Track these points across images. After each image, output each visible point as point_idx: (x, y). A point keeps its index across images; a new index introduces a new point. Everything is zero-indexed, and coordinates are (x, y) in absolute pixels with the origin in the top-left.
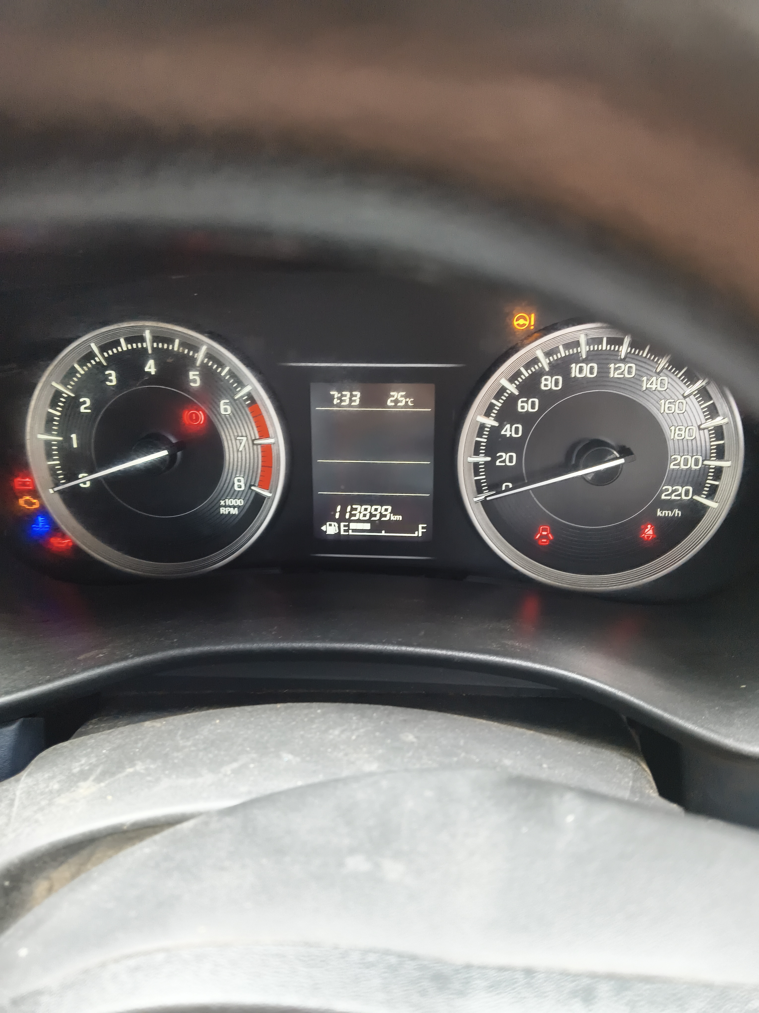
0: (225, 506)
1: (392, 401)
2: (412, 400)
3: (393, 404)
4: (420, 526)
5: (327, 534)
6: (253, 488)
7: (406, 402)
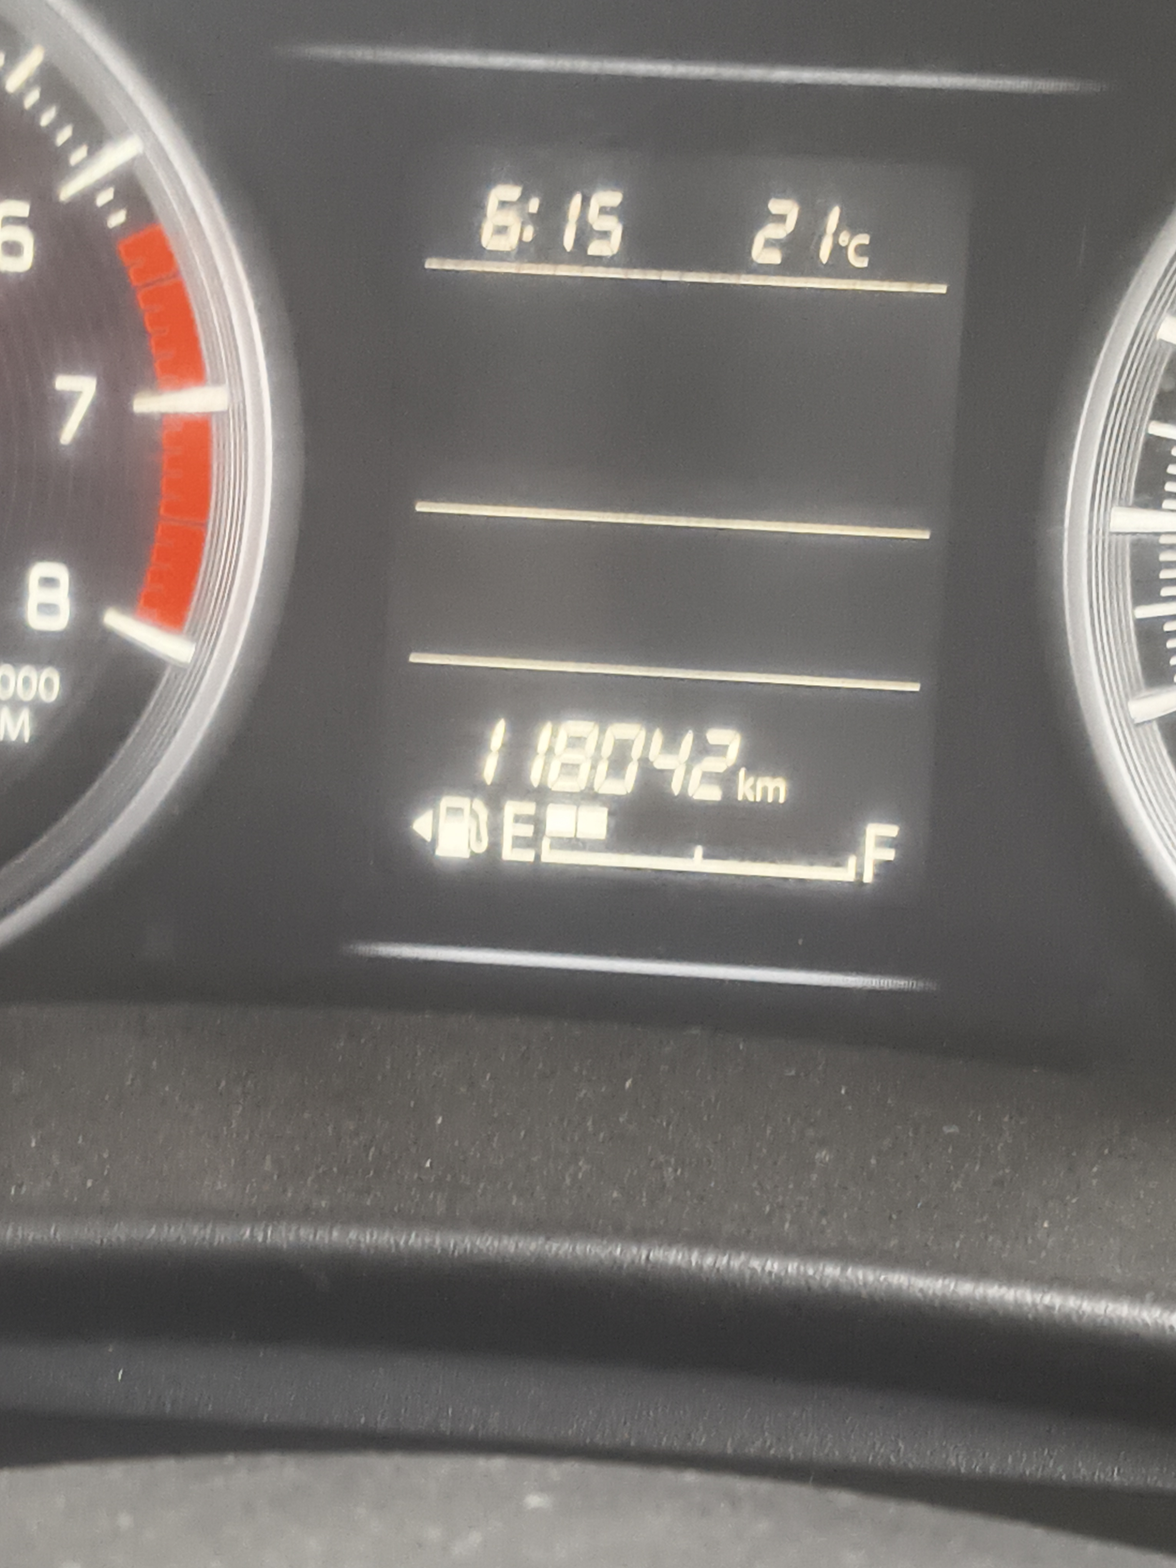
1: (770, 243)
2: (867, 240)
3: (775, 257)
4: (872, 832)
5: (438, 851)
6: (109, 618)
7: (838, 251)
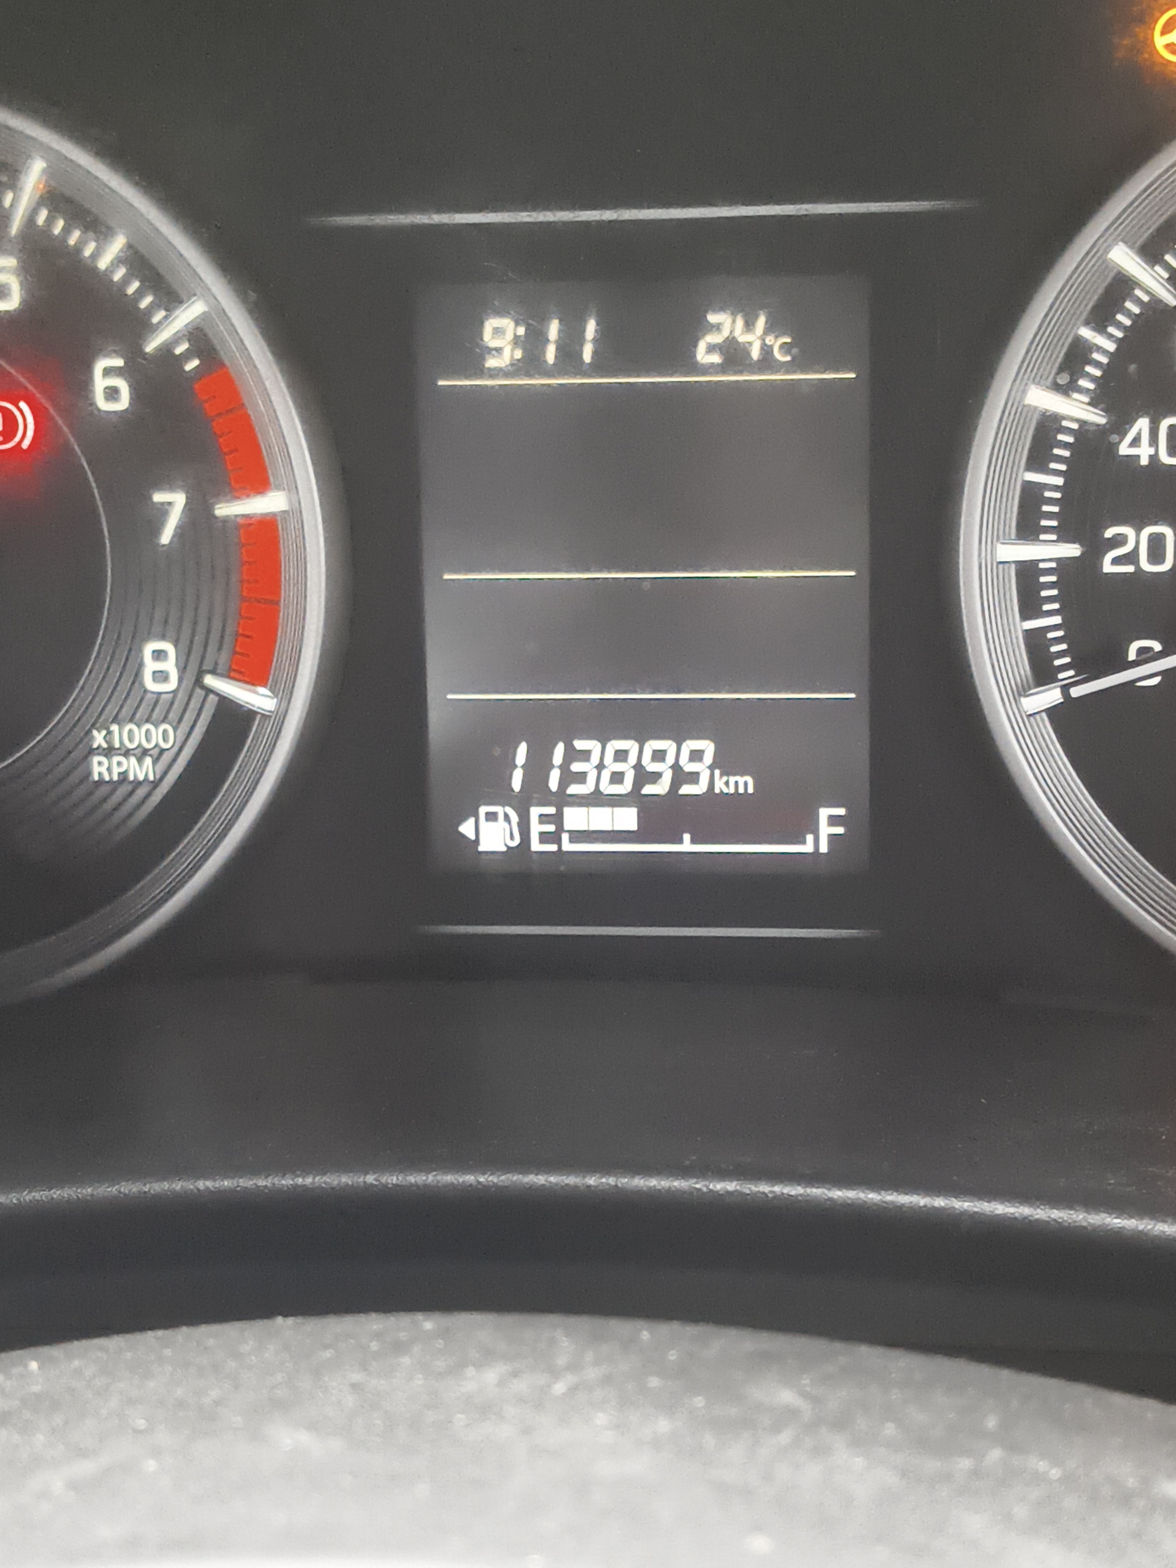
0: (109, 752)
1: (711, 349)
2: (789, 340)
3: (716, 359)
4: (824, 813)
5: (481, 848)
6: (210, 680)
7: (767, 351)
